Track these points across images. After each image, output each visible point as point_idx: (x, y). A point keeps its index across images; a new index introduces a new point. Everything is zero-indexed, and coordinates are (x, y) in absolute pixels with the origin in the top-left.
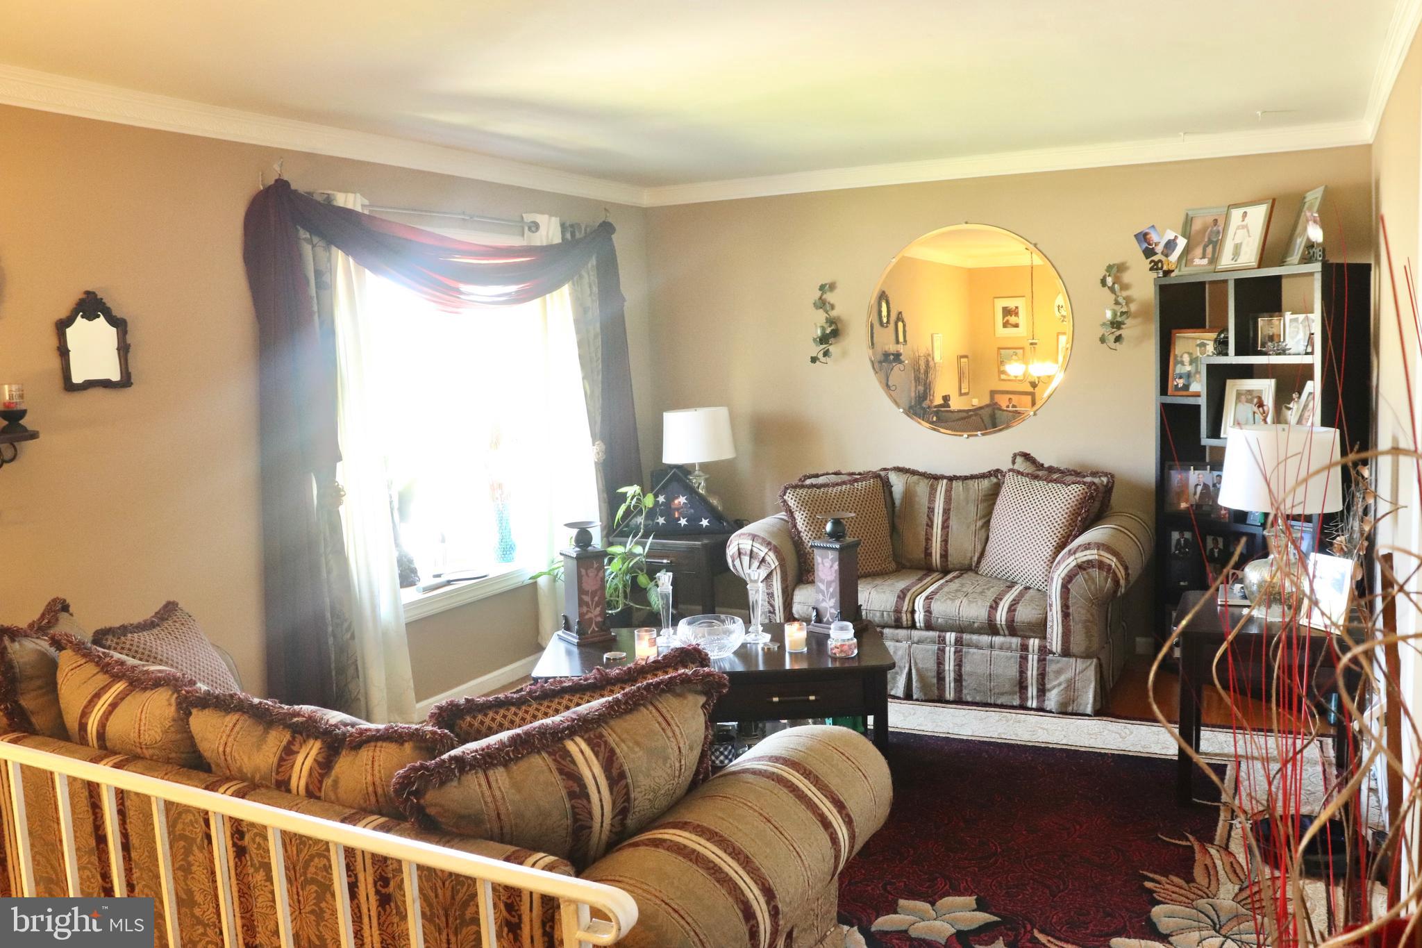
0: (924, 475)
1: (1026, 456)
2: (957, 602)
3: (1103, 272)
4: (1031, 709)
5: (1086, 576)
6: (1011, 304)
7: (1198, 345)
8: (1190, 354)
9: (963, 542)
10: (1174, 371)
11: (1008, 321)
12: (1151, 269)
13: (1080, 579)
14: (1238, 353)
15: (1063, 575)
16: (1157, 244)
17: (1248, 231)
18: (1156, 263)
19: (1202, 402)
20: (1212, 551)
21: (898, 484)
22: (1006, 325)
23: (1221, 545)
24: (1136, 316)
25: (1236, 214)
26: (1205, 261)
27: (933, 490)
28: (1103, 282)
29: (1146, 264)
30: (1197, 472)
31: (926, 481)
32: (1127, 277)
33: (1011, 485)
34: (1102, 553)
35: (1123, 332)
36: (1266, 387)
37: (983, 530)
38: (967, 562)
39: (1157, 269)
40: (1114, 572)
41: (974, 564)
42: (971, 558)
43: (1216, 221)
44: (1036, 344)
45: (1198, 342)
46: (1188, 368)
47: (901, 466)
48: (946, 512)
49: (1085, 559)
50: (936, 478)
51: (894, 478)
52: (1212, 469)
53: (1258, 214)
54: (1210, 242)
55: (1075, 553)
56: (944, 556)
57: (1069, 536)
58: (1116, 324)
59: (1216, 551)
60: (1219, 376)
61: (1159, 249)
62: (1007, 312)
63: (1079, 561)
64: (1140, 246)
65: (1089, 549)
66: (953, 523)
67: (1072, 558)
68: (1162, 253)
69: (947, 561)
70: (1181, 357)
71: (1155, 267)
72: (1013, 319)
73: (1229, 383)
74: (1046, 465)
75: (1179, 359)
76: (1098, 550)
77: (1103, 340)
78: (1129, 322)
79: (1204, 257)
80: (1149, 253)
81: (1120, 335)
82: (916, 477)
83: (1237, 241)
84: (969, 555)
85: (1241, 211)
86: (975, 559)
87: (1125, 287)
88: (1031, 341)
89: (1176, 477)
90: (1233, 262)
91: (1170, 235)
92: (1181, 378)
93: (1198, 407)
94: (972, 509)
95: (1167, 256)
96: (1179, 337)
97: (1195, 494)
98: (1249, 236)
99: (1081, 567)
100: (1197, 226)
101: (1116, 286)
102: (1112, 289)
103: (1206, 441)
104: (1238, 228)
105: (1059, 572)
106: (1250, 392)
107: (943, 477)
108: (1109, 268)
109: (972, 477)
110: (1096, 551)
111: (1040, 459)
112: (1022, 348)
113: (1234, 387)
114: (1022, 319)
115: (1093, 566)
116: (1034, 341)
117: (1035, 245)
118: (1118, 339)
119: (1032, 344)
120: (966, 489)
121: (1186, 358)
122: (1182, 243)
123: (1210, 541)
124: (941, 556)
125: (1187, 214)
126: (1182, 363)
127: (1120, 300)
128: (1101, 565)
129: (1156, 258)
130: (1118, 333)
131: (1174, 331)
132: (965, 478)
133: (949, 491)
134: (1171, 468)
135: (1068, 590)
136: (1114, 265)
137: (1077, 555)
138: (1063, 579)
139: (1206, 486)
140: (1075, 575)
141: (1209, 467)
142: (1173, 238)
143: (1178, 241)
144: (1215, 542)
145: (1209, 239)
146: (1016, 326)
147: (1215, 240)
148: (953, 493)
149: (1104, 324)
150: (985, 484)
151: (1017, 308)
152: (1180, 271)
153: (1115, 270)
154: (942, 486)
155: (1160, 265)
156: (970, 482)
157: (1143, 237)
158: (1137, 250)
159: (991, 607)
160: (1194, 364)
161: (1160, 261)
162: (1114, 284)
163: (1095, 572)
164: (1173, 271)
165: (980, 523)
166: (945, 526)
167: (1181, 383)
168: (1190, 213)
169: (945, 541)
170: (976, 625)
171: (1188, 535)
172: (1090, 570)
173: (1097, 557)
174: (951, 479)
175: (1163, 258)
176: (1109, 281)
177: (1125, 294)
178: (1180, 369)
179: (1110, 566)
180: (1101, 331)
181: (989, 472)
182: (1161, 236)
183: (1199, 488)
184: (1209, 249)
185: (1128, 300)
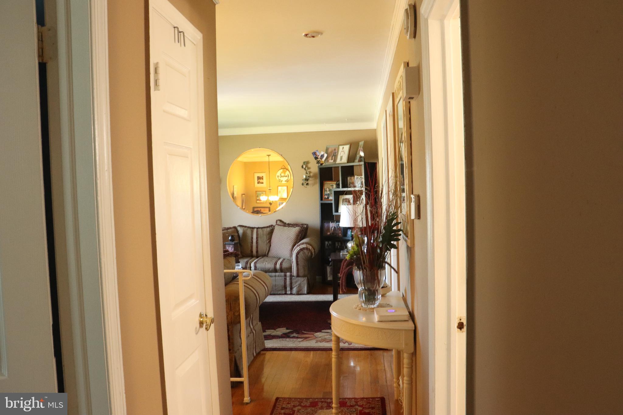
0: (249, 227)
1: (281, 221)
2: (264, 264)
3: (302, 164)
4: (288, 294)
5: (303, 252)
6: (260, 175)
7: (331, 186)
8: (329, 188)
9: (263, 247)
10: (324, 193)
11: (259, 181)
12: (317, 163)
13: (301, 253)
14: (343, 187)
15: (296, 252)
16: (318, 156)
17: (344, 153)
18: (318, 161)
19: (333, 202)
20: (337, 247)
21: (241, 230)
22: (258, 183)
23: (340, 245)
24: (312, 177)
25: (341, 147)
26: (332, 161)
27: (252, 232)
28: (302, 167)
29: (315, 161)
30: (332, 223)
31: (250, 229)
32: (309, 165)
33: (277, 228)
34: (307, 245)
35: (309, 182)
36: (350, 197)
37: (269, 243)
38: (264, 253)
39: (319, 163)
40: (311, 250)
41: (266, 254)
42: (265, 252)
43: (335, 149)
44: (271, 189)
45: (331, 185)
46: (328, 192)
47: (241, 225)
48: (257, 238)
49: (302, 247)
50: (253, 228)
51: (239, 229)
52: (336, 223)
53: (347, 148)
54: (334, 155)
55: (299, 246)
56: (257, 252)
57: (296, 243)
58: (307, 180)
59: (339, 247)
60: (338, 194)
61: (319, 157)
62: (259, 178)
63: (301, 248)
64: (314, 156)
65: (303, 244)
66: (260, 241)
67: (298, 247)
68: (320, 158)
69: (258, 253)
70: (326, 189)
71: (318, 162)
72: (261, 181)
73: (340, 196)
74: (287, 223)
75: (326, 190)
76: (306, 244)
77: (303, 184)
78: (310, 179)
79: (332, 159)
80: (316, 158)
81: (308, 183)
82: (246, 228)
83: (341, 155)
84: (265, 251)
85: (342, 146)
86: (267, 252)
87: (309, 168)
88: (269, 188)
89: (326, 225)
90: (340, 161)
91: (322, 153)
92: (326, 195)
93: (332, 204)
94: (265, 237)
95: (321, 159)
96: (326, 183)
97: (332, 230)
98: (344, 154)
99: (301, 250)
100: (330, 151)
101: (306, 168)
102: (305, 169)
103: (334, 214)
104: (341, 152)
105: (295, 252)
106: (346, 199)
107: (255, 228)
108: (304, 163)
109: (264, 227)
110: (305, 245)
111: (285, 221)
112: (265, 191)
113: (342, 198)
114: (264, 181)
115: (305, 249)
116: (270, 189)
117: (281, 155)
118: (307, 184)
119: (269, 189)
120: (263, 231)
121: (328, 189)
122: (326, 155)
123: (337, 244)
124: (256, 252)
125: (327, 147)
126: (327, 191)
127: (308, 172)
128: (307, 249)
129: (318, 160)
130: (307, 182)
131: (324, 181)
132: (262, 228)
133: (257, 232)
134: (324, 222)
135: (298, 257)
136: (305, 162)
137: (300, 246)
138: (296, 254)
139: (335, 227)
140: (300, 252)
141: (335, 222)
142: (323, 154)
143: (324, 155)
144: (338, 243)
145: (333, 154)
146: (262, 183)
147: (335, 155)
148: (259, 232)
149: (303, 180)
150: (268, 229)
151: (263, 177)
152: (325, 163)
153: (306, 163)
154: (255, 230)
155: (319, 162)
156: (263, 229)
157: (314, 154)
158: (313, 157)
159: (275, 264)
160: (330, 191)
161: (319, 161)
162: (305, 167)
163: (306, 251)
164: (323, 164)
165: (267, 241)
166: (257, 243)
167: (326, 197)
168: (328, 147)
169: (257, 247)
170: (270, 270)
171: (330, 242)
172: (304, 250)
173: (306, 246)
174: (258, 228)
175: (320, 160)
176: (304, 166)
177: (309, 170)
178: (326, 193)
179: (310, 249)
180: (302, 182)
181: (269, 226)
182: (320, 153)
183: (333, 228)
184: (333, 157)
185: (310, 172)
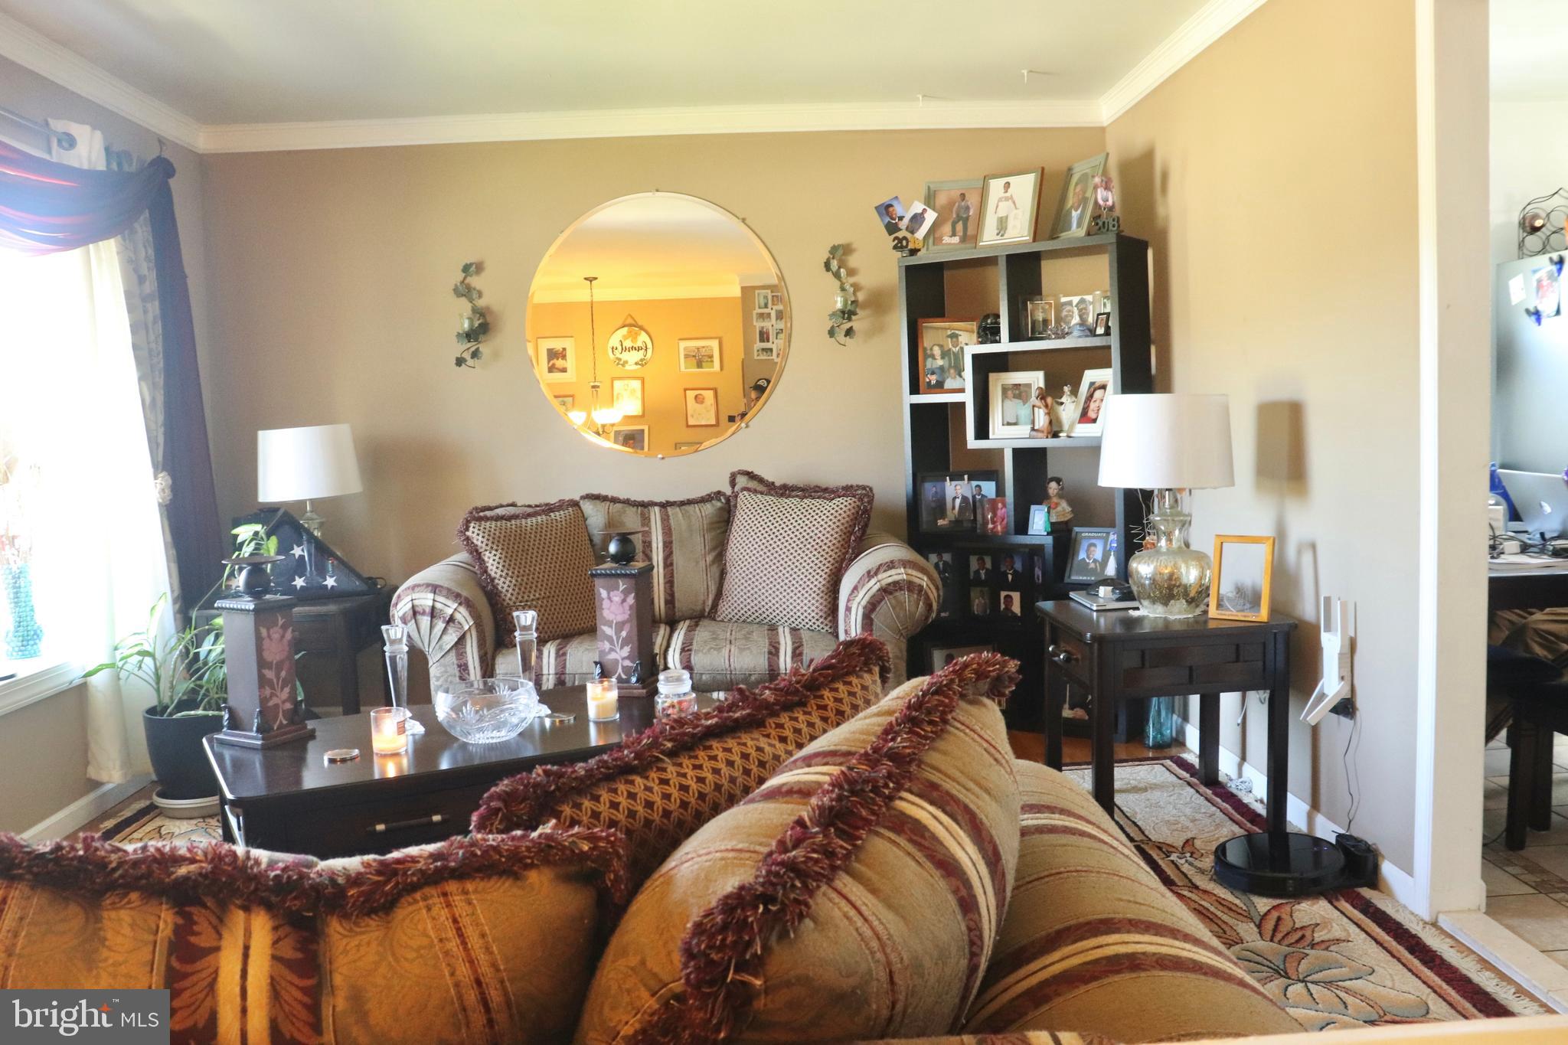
0: (627, 502)
1: (750, 475)
2: (725, 652)
3: (826, 255)
5: (893, 601)
6: (557, 345)
7: (949, 336)
8: (941, 346)
9: (694, 582)
10: (925, 366)
11: (554, 365)
12: (895, 247)
13: (886, 605)
14: (1013, 338)
15: (864, 602)
16: (901, 218)
17: (1014, 203)
18: (900, 240)
19: (968, 398)
20: (977, 572)
21: (596, 516)
22: (551, 369)
23: (989, 565)
24: (866, 305)
25: (996, 186)
26: (956, 240)
27: (646, 520)
28: (827, 266)
29: (889, 241)
30: (954, 483)
31: (635, 509)
32: (853, 261)
33: (744, 506)
34: (910, 571)
35: (856, 324)
36: (1035, 379)
37: (715, 566)
38: (699, 608)
39: (902, 247)
40: (926, 593)
41: (707, 610)
42: (704, 603)
43: (963, 196)
44: (598, 387)
45: (949, 332)
46: (940, 362)
47: (596, 492)
48: (668, 545)
49: (890, 580)
50: (645, 505)
51: (587, 507)
52: (969, 479)
53: (1024, 187)
54: (959, 218)
55: (876, 574)
56: (670, 601)
57: (843, 560)
58: (847, 314)
59: (983, 572)
60: (985, 366)
61: (903, 224)
62: (552, 354)
63: (884, 583)
64: (882, 220)
65: (893, 567)
66: (678, 558)
67: (873, 581)
68: (907, 229)
69: (674, 607)
70: (931, 349)
71: (900, 244)
72: (559, 363)
73: (992, 376)
74: (777, 484)
75: (929, 352)
76: (904, 568)
77: (831, 333)
78: (861, 313)
79: (954, 234)
80: (892, 228)
81: (851, 327)
82: (619, 506)
83: (1002, 213)
84: (702, 598)
85: (1003, 181)
86: (710, 602)
87: (851, 272)
88: (592, 384)
89: (929, 489)
90: (999, 237)
91: (918, 207)
92: (933, 373)
93: (962, 405)
94: (699, 539)
95: (912, 232)
96: (927, 327)
97: (954, 508)
98: (1016, 208)
99: (886, 591)
100: (942, 200)
101: (842, 270)
102: (837, 275)
103: (972, 443)
104: (1000, 200)
105: (858, 599)
106: (1017, 386)
107: (653, 504)
108: (834, 250)
109: (690, 502)
110: (902, 570)
111: (769, 477)
112: (572, 396)
113: (998, 381)
114: (570, 363)
115: (901, 589)
116: (596, 384)
117: (744, 220)
118: (849, 332)
119: (593, 387)
120: (685, 515)
121: (937, 351)
122: (931, 217)
123: (974, 563)
124: (667, 602)
125: (929, 187)
126: (933, 357)
127: (847, 286)
128: (910, 586)
129: (900, 234)
130: (847, 326)
131: (920, 320)
132: (682, 504)
133: (665, 520)
134: (924, 480)
135: (872, 620)
136: (839, 246)
137: (880, 576)
138: (865, 608)
139: (965, 499)
140: (879, 602)
141: (966, 477)
142: (920, 211)
143: (926, 215)
144: (982, 561)
145: (958, 215)
146: (564, 370)
147: (964, 216)
148: (672, 521)
149: (833, 315)
150: (709, 509)
151: (564, 349)
152: (927, 249)
153: (840, 252)
154: (655, 513)
155: (904, 243)
156: (687, 507)
157: (885, 209)
158: (878, 225)
159: (770, 653)
160: (947, 358)
161: (905, 238)
162: (839, 268)
163: (905, 596)
164: (919, 250)
165: (710, 558)
166: (668, 564)
167: (933, 379)
168: (931, 186)
169: (670, 582)
170: (753, 678)
171: (947, 557)
172: (898, 594)
173: (905, 577)
174: (664, 506)
175: (908, 235)
176: (834, 264)
177: (852, 280)
178: (930, 364)
179: (921, 587)
180: (829, 324)
181: (709, 495)
182: (907, 210)
183: (958, 502)
184: (960, 226)
185: (856, 287)
